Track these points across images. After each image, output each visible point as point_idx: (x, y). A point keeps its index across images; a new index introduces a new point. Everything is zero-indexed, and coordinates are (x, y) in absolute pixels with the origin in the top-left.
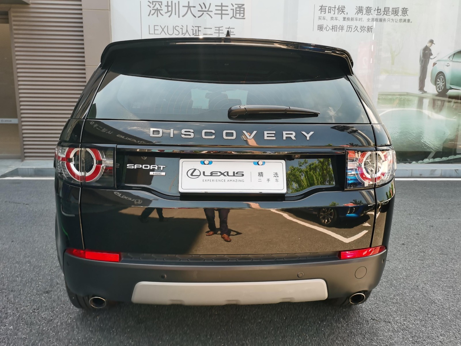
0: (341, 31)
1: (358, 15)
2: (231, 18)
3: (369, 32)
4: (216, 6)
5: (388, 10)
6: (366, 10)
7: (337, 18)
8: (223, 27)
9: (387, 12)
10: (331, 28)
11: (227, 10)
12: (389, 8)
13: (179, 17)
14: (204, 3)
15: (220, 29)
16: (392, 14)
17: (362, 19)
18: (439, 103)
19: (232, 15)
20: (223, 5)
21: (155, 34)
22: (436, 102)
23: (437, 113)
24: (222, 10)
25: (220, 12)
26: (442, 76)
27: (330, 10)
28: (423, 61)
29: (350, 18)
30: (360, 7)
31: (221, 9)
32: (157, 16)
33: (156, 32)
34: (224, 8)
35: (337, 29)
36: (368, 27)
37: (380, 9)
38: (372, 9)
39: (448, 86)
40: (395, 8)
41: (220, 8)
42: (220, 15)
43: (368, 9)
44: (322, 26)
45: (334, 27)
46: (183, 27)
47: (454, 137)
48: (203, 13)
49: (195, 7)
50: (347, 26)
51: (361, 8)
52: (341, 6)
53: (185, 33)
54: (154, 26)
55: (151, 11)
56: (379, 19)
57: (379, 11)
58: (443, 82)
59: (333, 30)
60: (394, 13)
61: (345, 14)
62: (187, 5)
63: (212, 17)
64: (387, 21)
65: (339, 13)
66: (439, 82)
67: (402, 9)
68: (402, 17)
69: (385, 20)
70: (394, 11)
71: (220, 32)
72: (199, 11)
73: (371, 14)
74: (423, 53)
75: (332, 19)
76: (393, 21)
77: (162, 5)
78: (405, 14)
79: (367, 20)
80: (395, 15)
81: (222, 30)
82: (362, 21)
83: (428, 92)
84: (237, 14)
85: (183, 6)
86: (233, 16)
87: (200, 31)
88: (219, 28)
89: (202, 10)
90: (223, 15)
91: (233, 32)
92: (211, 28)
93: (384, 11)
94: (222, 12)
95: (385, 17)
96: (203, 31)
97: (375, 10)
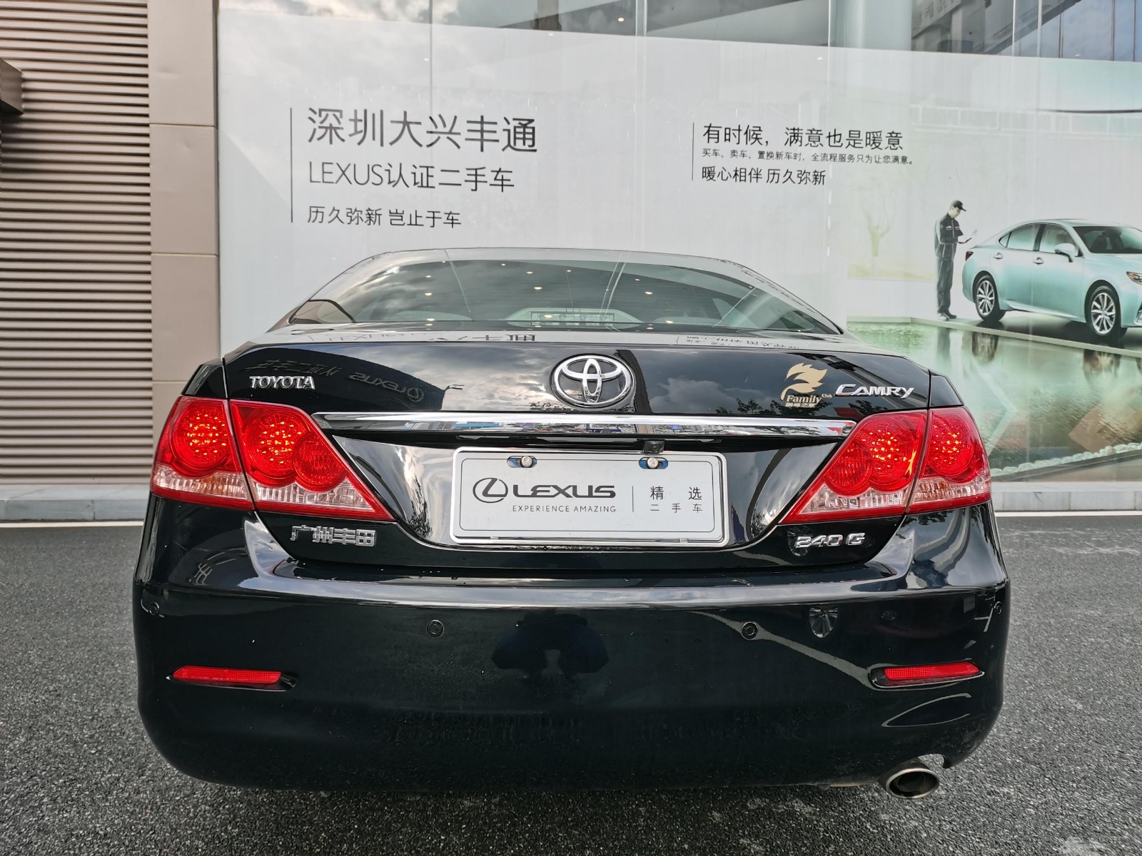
0: (754, 180)
1: (791, 146)
2: (503, 150)
3: (817, 183)
4: (468, 122)
5: (858, 136)
6: (808, 136)
7: (745, 153)
8: (484, 168)
9: (856, 142)
10: (733, 174)
11: (495, 132)
12: (859, 132)
13: (382, 145)
14: (440, 116)
15: (479, 172)
16: (866, 146)
17: (800, 154)
18: (987, 341)
19: (506, 144)
20: (485, 120)
21: (324, 182)
22: (979, 339)
23: (983, 363)
24: (482, 131)
25: (478, 135)
26: (987, 282)
27: (729, 134)
28: (942, 247)
29: (775, 154)
30: (794, 129)
31: (480, 129)
32: (331, 142)
33: (327, 178)
34: (486, 127)
35: (745, 176)
36: (816, 174)
37: (840, 135)
38: (822, 134)
39: (1003, 303)
40: (873, 132)
41: (478, 127)
42: (479, 143)
43: (812, 133)
44: (712, 169)
45: (738, 173)
46: (391, 166)
47: (1028, 419)
48: (439, 138)
49: (420, 123)
50: (769, 170)
51: (796, 131)
52: (753, 127)
53: (396, 180)
54: (323, 164)
55: (315, 130)
56: (838, 156)
57: (837, 138)
58: (990, 294)
59: (738, 178)
60: (872, 142)
61: (762, 144)
62: (402, 119)
63: (458, 147)
64: (856, 160)
65: (748, 142)
66: (980, 293)
67: (889, 135)
68: (892, 154)
69: (851, 157)
70: (871, 138)
71: (479, 178)
72: (428, 132)
73: (819, 146)
74: (941, 230)
75: (734, 155)
76: (869, 161)
77: (341, 117)
78: (897, 146)
79: (812, 158)
80: (874, 146)
81: (484, 175)
82: (802, 159)
83: (958, 317)
84: (517, 141)
85: (392, 122)
86: (509, 145)
87: (432, 176)
88: (476, 170)
89: (437, 130)
90: (485, 143)
91: (509, 180)
92: (458, 171)
93: (848, 138)
94: (482, 135)
95: (851, 150)
96: (438, 177)
97: (829, 137)
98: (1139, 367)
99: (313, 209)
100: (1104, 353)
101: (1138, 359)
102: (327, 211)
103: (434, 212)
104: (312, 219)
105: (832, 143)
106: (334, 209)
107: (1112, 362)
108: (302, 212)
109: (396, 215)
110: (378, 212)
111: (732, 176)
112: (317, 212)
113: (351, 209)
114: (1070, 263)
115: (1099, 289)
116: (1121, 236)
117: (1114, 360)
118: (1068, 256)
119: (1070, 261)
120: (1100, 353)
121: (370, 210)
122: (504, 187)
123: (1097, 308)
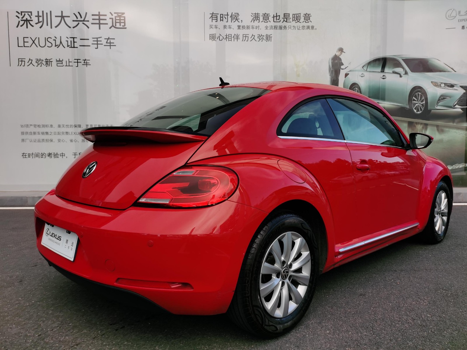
0: (236, 40)
1: (254, 22)
2: (110, 28)
3: (268, 41)
4: (93, 15)
5: (288, 16)
6: (263, 17)
7: (231, 26)
8: (101, 37)
9: (287, 19)
10: (225, 37)
11: (106, 20)
12: (289, 14)
13: (51, 28)
14: (79, 13)
15: (99, 39)
16: (293, 21)
17: (259, 26)
19: (111, 25)
20: (101, 14)
21: (24, 46)
24: (99, 19)
25: (97, 21)
26: (357, 88)
27: (223, 17)
28: (332, 71)
29: (246, 26)
30: (255, 14)
31: (98, 18)
32: (27, 28)
33: (26, 44)
35: (231, 38)
36: (267, 36)
37: (279, 16)
38: (270, 16)
40: (296, 14)
41: (97, 17)
42: (98, 25)
43: (265, 16)
44: (215, 35)
45: (228, 37)
46: (56, 38)
48: (79, 23)
49: (69, 17)
50: (243, 35)
51: (257, 15)
52: (235, 13)
53: (59, 45)
54: (24, 38)
55: (19, 21)
56: (278, 27)
57: (278, 18)
59: (228, 39)
60: (295, 20)
61: (239, 22)
62: (61, 15)
63: (88, 27)
64: (288, 28)
65: (232, 21)
67: (304, 15)
68: (306, 24)
69: (285, 27)
70: (295, 17)
71: (99, 43)
72: (73, 21)
73: (269, 22)
74: (332, 63)
75: (225, 28)
76: (294, 29)
77: (31, 15)
78: (308, 21)
79: (265, 28)
80: (297, 21)
81: (101, 41)
82: (260, 29)
84: (117, 24)
85: (56, 16)
86: (113, 26)
87: (76, 42)
88: (97, 38)
89: (78, 20)
90: (101, 25)
91: (113, 43)
92: (88, 39)
93: (283, 17)
94: (99, 22)
95: (285, 24)
96: (78, 43)
97: (274, 17)
98: (438, 130)
99: (20, 60)
100: (419, 123)
101: (437, 126)
102: (26, 61)
103: (77, 60)
104: (20, 65)
105: (275, 20)
106: (30, 60)
107: (423, 128)
108: (15, 62)
109: (59, 61)
110: (51, 60)
111: (225, 39)
112: (22, 61)
113: (38, 59)
114: (400, 78)
115: (416, 90)
116: (428, 63)
117: (424, 126)
118: (400, 74)
119: (401, 76)
120: (417, 123)
121: (47, 59)
122: (111, 46)
123: (414, 100)
